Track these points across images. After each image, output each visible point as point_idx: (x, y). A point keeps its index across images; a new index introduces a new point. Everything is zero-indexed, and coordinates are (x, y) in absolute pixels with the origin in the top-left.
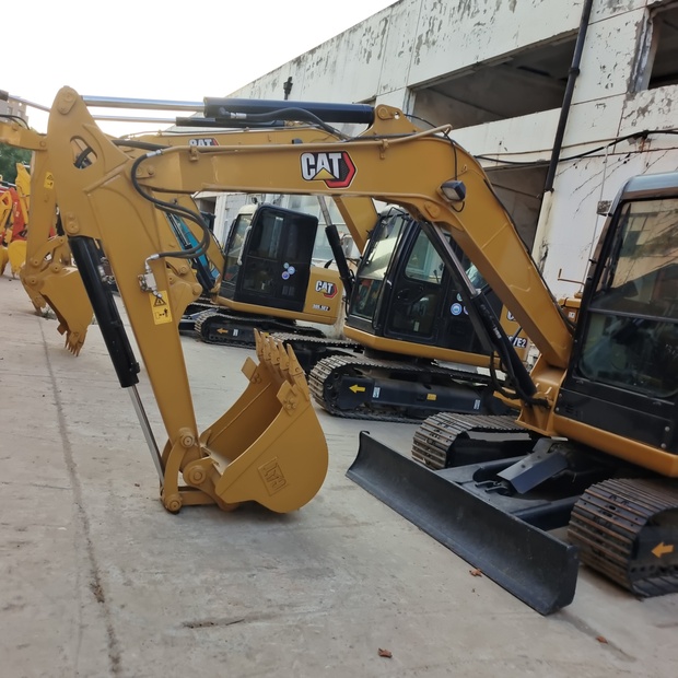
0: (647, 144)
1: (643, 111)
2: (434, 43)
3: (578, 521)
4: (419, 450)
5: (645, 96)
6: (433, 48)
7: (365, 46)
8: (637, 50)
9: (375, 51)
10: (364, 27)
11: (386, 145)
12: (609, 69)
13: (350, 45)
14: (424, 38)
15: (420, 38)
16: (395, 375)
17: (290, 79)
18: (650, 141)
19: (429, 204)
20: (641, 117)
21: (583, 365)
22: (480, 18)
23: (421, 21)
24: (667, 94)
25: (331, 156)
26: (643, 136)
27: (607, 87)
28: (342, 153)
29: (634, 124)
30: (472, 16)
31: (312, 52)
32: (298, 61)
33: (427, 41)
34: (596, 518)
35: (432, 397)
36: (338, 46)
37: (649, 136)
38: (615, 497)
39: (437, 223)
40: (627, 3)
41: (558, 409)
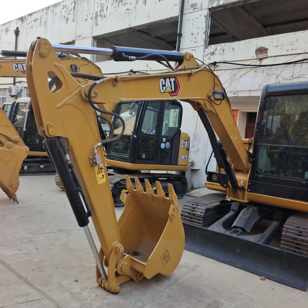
0: (216, 68)
1: (213, 53)
2: (105, 16)
5: (213, 47)
6: (105, 19)
7: (64, 14)
8: (206, 27)
9: (71, 17)
10: (62, 4)
11: (193, 73)
12: (195, 34)
13: (55, 13)
14: (99, 13)
15: (96, 13)
17: (18, 28)
18: (217, 66)
19: (206, 102)
20: (212, 56)
22: (128, 6)
23: (96, 5)
24: (222, 47)
25: (171, 80)
27: (195, 42)
28: (175, 77)
29: (209, 59)
30: (124, 5)
31: (30, 15)
32: (22, 19)
33: (101, 15)
35: (155, 188)
36: (47, 13)
37: (217, 64)
38: (299, 227)
40: (200, 7)
41: (249, 190)
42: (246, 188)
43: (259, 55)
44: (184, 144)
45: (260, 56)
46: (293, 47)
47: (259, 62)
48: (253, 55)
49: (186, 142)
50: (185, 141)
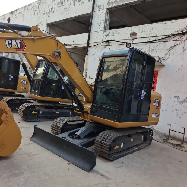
1: (108, 35)
2: (53, 12)
3: (96, 143)
4: (53, 129)
5: (108, 31)
6: (53, 13)
7: (33, 10)
8: (105, 19)
9: (36, 12)
10: (33, 5)
11: (35, 39)
12: (99, 24)
13: (28, 10)
14: (51, 10)
15: (49, 10)
16: (46, 107)
17: (9, 18)
18: (110, 43)
19: (50, 57)
21: (96, 101)
22: (66, 6)
23: (49, 5)
24: (113, 31)
25: (17, 41)
26: (108, 41)
27: (99, 28)
28: (21, 40)
29: (106, 38)
30: (64, 6)
31: (16, 10)
32: (12, 13)
33: (51, 11)
34: (101, 142)
35: (58, 113)
36: (24, 10)
37: (110, 42)
38: (105, 136)
40: (103, 7)
41: (90, 113)
43: (132, 37)
45: (133, 37)
46: (150, 33)
47: (132, 41)
48: (129, 36)
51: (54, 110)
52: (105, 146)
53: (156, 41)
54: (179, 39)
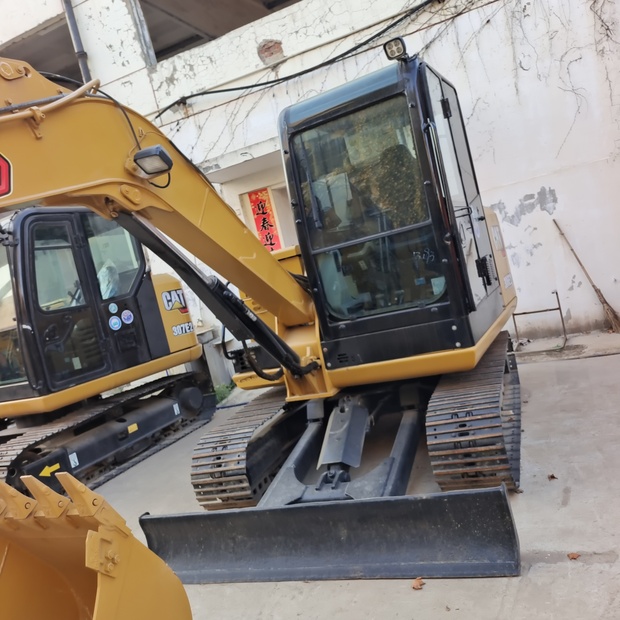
0: (190, 109)
1: (171, 80)
4: (205, 493)
5: (166, 65)
8: (136, 25)
12: (117, 46)
18: (190, 105)
20: (172, 86)
21: (334, 309)
24: (185, 61)
26: (183, 101)
27: (123, 65)
29: (168, 94)
34: (457, 445)
35: (133, 428)
37: (188, 101)
38: (456, 414)
39: (138, 212)
41: (329, 365)
42: (321, 362)
43: (267, 60)
44: (171, 301)
45: (272, 61)
46: (327, 26)
47: (273, 74)
48: (255, 61)
49: (173, 293)
50: (169, 292)
51: (116, 426)
52: (483, 448)
53: (359, 50)
54: (433, 22)
